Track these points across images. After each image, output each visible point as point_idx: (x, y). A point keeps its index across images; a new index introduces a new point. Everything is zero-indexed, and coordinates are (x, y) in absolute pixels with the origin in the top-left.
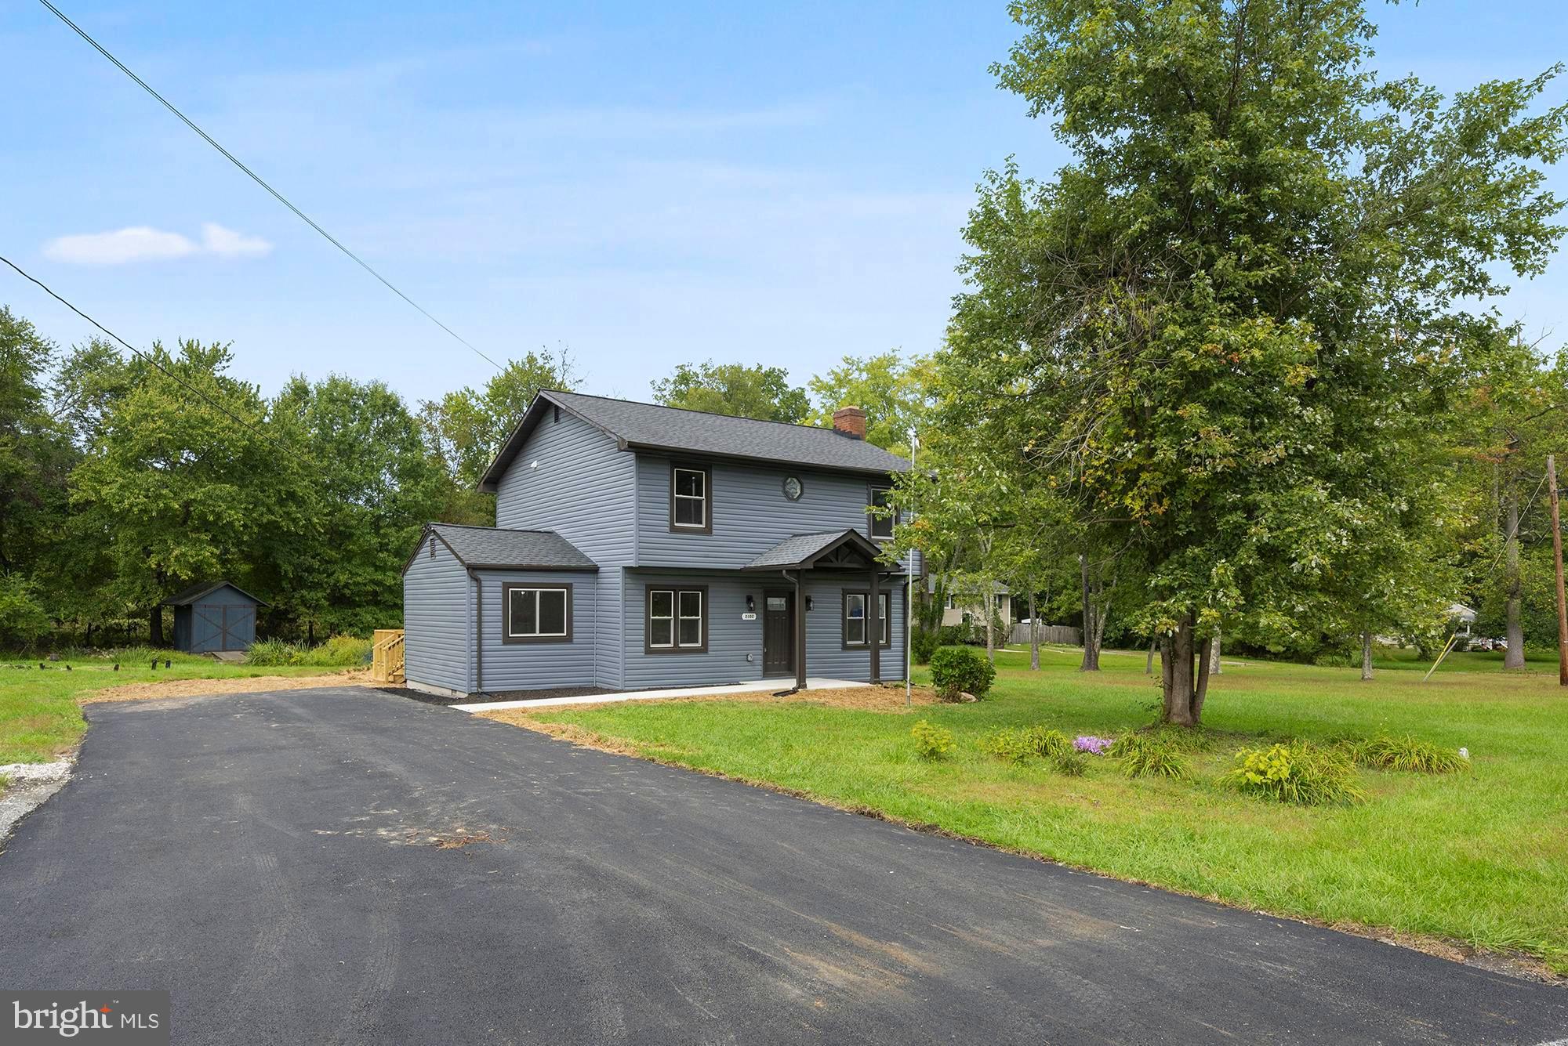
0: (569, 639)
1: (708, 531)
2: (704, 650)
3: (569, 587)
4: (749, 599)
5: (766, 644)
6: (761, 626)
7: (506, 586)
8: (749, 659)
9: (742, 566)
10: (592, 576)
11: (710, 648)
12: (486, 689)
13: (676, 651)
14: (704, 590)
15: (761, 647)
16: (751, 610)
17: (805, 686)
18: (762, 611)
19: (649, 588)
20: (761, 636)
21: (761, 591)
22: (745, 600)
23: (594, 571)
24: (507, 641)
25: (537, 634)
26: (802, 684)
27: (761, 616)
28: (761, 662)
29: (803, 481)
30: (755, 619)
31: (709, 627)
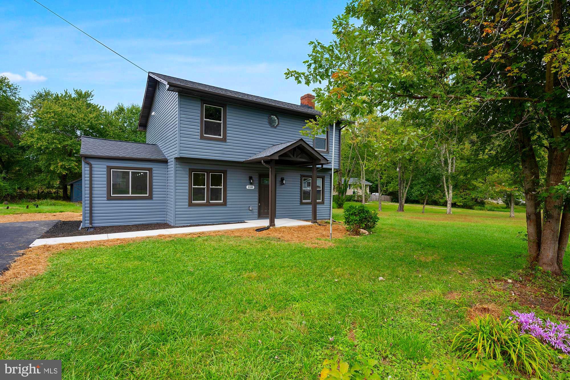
0: (150, 197)
1: (224, 140)
2: (225, 204)
3: (150, 170)
4: (251, 178)
5: (259, 202)
6: (257, 192)
7: (109, 168)
8: (250, 209)
9: (244, 160)
10: (165, 164)
11: (228, 203)
12: (95, 225)
13: (208, 205)
14: (225, 172)
15: (257, 203)
16: (251, 184)
17: (274, 225)
18: (257, 185)
19: (191, 171)
20: (257, 198)
21: (257, 174)
22: (248, 178)
23: (165, 162)
24: (109, 198)
25: (130, 195)
26: (272, 223)
27: (257, 187)
28: (257, 211)
29: (279, 118)
30: (254, 188)
31: (228, 192)
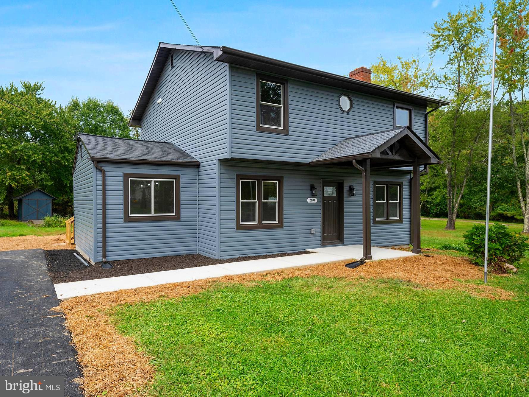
0: (177, 218)
1: (285, 132)
2: (280, 225)
4: (312, 188)
5: (323, 222)
6: (320, 207)
7: (127, 176)
8: (313, 232)
9: (310, 161)
10: (195, 169)
11: (284, 224)
12: (110, 258)
13: (260, 227)
14: (281, 180)
15: (320, 223)
16: (313, 195)
17: (370, 258)
18: (320, 196)
19: (239, 177)
20: (320, 215)
21: (320, 181)
22: (309, 188)
23: (196, 165)
24: (127, 219)
25: (153, 214)
26: (368, 255)
27: (320, 200)
28: (321, 234)
29: (352, 98)
30: (316, 202)
31: (285, 208)
